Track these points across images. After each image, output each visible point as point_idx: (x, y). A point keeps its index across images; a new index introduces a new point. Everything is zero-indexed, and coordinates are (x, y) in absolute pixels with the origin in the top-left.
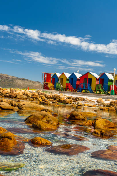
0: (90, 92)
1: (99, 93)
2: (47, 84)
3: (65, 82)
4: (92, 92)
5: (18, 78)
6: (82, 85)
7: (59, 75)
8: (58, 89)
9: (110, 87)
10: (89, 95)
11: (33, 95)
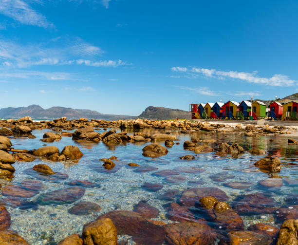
0: (232, 119)
1: (240, 119)
2: (194, 114)
3: (210, 111)
4: (234, 119)
5: (173, 110)
6: (224, 113)
7: (204, 105)
8: (204, 118)
9: (249, 113)
10: (231, 122)
11: (180, 125)
